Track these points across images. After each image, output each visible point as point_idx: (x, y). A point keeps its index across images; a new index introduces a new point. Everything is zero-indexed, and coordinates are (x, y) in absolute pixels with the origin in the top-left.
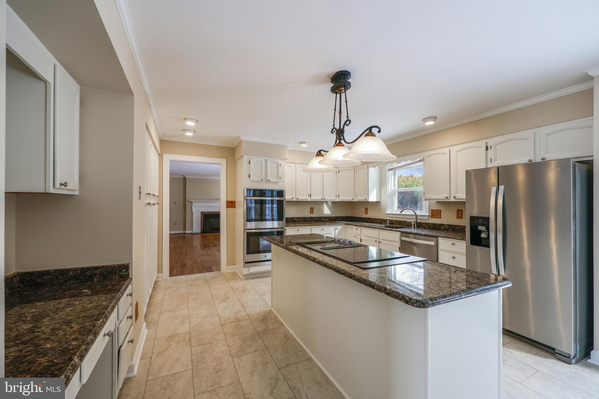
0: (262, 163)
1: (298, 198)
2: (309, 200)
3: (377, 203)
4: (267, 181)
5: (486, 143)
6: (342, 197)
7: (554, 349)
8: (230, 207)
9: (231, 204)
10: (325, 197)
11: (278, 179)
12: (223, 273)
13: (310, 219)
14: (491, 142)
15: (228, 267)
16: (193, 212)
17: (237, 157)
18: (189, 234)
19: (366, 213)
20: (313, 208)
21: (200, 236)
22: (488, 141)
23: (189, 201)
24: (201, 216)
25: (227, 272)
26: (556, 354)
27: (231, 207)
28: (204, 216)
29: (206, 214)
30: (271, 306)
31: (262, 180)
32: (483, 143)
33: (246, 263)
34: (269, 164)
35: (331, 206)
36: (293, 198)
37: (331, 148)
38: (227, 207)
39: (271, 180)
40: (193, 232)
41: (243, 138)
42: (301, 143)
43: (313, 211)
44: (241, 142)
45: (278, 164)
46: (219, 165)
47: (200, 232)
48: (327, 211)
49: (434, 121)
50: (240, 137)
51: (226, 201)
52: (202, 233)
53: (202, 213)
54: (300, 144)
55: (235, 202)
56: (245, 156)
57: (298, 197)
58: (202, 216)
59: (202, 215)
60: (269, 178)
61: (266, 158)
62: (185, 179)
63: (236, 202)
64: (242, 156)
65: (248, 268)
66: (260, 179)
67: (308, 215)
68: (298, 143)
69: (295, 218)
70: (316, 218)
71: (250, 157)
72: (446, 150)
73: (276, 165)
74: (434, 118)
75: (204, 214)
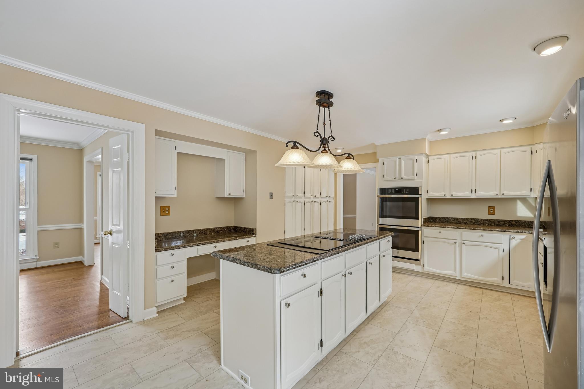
0: (395, 162)
31: (395, 178)
42: (440, 131)
54: (438, 132)
60: (403, 176)
68: (436, 131)
73: (412, 161)
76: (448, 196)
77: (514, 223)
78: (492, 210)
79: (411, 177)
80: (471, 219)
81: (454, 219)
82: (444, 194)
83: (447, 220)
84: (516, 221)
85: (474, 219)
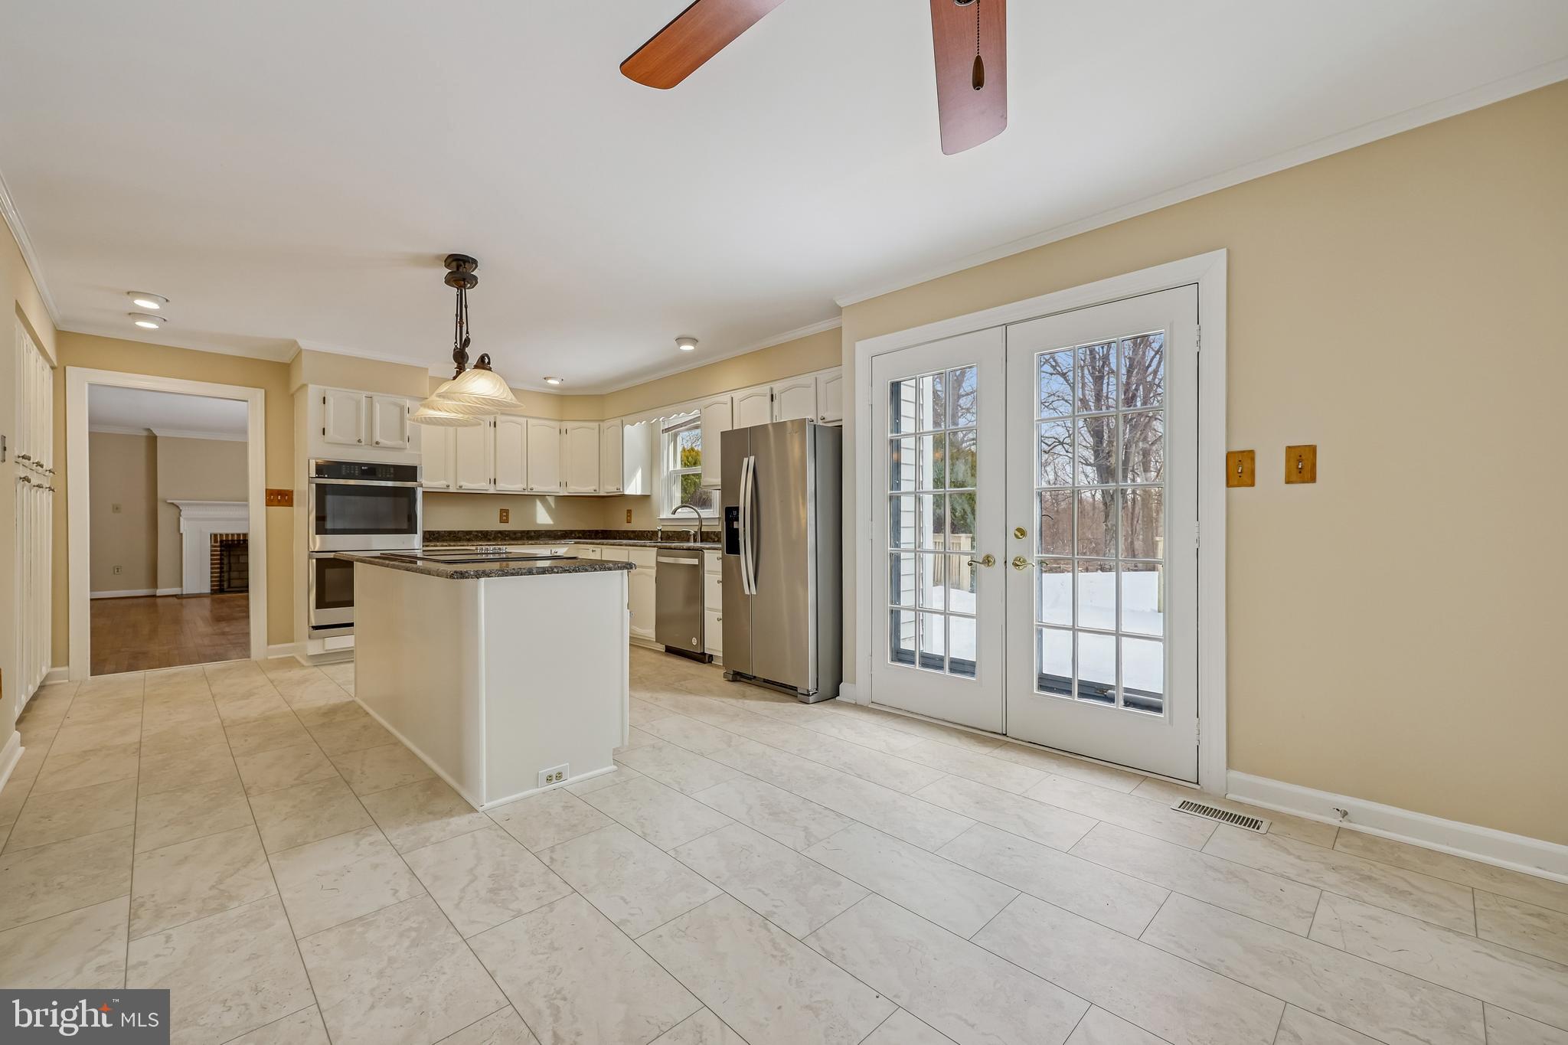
1: (461, 487)
2: (492, 491)
3: (645, 498)
4: (374, 445)
5: (772, 389)
6: (573, 487)
7: (795, 689)
8: (276, 503)
9: (279, 498)
10: (533, 486)
11: (401, 442)
12: (256, 662)
13: (499, 535)
14: (777, 387)
15: (271, 647)
16: (181, 534)
17: (295, 385)
18: (171, 599)
19: (629, 522)
20: (507, 511)
21: (207, 601)
22: (773, 385)
23: (169, 501)
24: (212, 546)
25: (269, 658)
26: (799, 696)
27: (280, 503)
28: (221, 546)
29: (227, 541)
30: (353, 695)
31: (359, 441)
32: (766, 389)
33: (316, 628)
34: (377, 407)
35: (553, 506)
36: (448, 486)
37: (449, 380)
38: (269, 503)
39: (383, 442)
40: (184, 593)
41: (304, 344)
43: (507, 516)
44: (299, 352)
45: (402, 408)
46: (246, 403)
47: (207, 590)
48: (543, 518)
49: (694, 345)
50: (297, 340)
51: (266, 490)
52: (213, 592)
53: (214, 537)
55: (292, 492)
56: (310, 386)
57: (462, 483)
58: (215, 547)
59: (216, 541)
61: (370, 394)
62: (152, 440)
63: (295, 494)
64: (304, 386)
65: (321, 641)
66: (354, 440)
67: (494, 524)
69: (459, 531)
70: (515, 532)
71: (326, 387)
72: (726, 398)
74: (694, 341)
75: (221, 541)
76: (452, 489)
77: (533, 534)
78: (504, 516)
79: (398, 443)
80: (477, 531)
81: (450, 533)
82: (447, 483)
83: (436, 535)
84: (535, 532)
85: (481, 532)
